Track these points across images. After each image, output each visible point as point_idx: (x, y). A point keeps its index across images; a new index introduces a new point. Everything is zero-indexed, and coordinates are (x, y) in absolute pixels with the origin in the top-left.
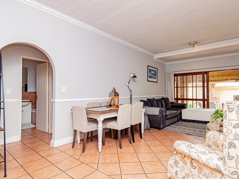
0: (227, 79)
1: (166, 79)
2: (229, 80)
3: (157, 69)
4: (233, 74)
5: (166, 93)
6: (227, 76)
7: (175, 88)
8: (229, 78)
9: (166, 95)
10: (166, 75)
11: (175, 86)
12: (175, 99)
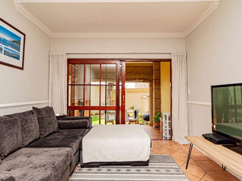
0: (135, 78)
1: (50, 66)
2: (137, 79)
3: (24, 35)
4: (141, 72)
5: (50, 96)
6: (135, 74)
7: (70, 86)
8: (137, 77)
9: (50, 102)
10: (51, 59)
11: (70, 83)
12: (68, 108)
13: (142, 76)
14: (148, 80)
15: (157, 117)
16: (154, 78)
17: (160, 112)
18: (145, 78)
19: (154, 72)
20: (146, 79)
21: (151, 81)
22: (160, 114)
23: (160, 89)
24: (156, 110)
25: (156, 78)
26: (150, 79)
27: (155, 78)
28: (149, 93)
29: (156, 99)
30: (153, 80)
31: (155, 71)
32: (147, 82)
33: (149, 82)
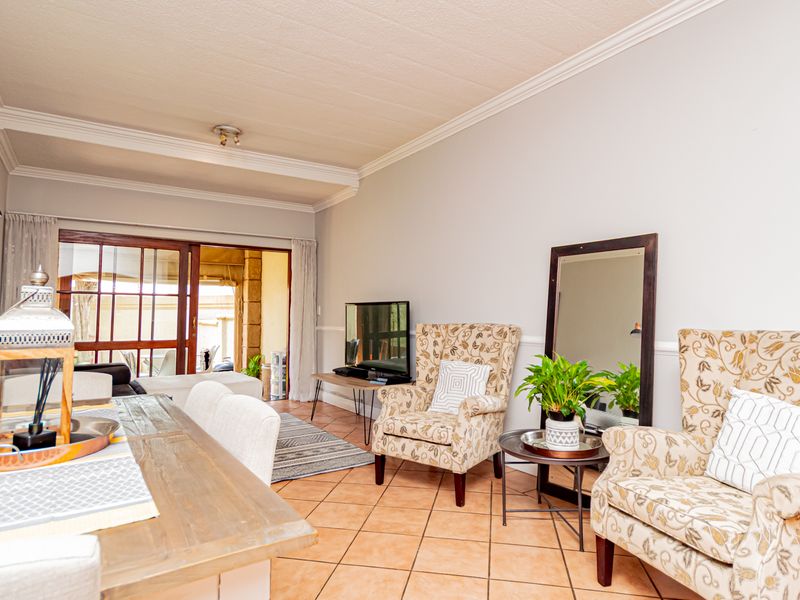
13: (217, 271)
14: (233, 280)
15: (252, 366)
16: (247, 277)
17: (260, 354)
18: (225, 276)
19: (247, 261)
20: (228, 278)
21: (239, 283)
22: (260, 360)
23: (260, 302)
24: (252, 350)
25: (253, 276)
26: (236, 277)
27: (249, 276)
28: (233, 310)
29: (251, 324)
30: (243, 280)
31: (250, 262)
32: (232, 286)
33: (234, 284)
